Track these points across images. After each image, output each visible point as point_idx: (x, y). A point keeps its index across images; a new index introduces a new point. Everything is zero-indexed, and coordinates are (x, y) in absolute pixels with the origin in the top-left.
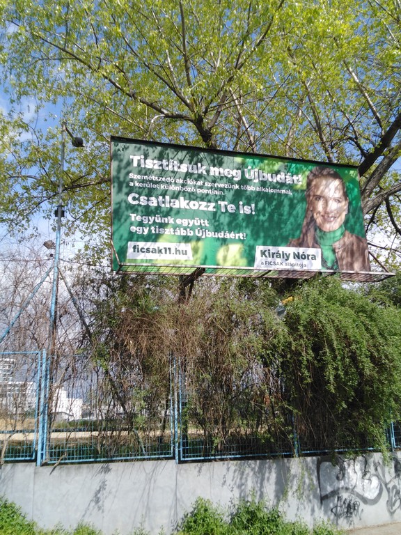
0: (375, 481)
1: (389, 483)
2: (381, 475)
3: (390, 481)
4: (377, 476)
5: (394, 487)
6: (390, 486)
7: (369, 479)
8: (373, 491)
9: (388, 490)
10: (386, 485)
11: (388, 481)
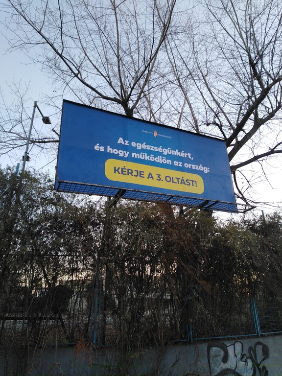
0: (250, 363)
1: (260, 364)
2: (254, 357)
3: (261, 363)
4: (251, 358)
5: (264, 367)
6: (261, 367)
7: (246, 362)
8: (249, 371)
9: (259, 370)
10: (258, 365)
11: (259, 362)
